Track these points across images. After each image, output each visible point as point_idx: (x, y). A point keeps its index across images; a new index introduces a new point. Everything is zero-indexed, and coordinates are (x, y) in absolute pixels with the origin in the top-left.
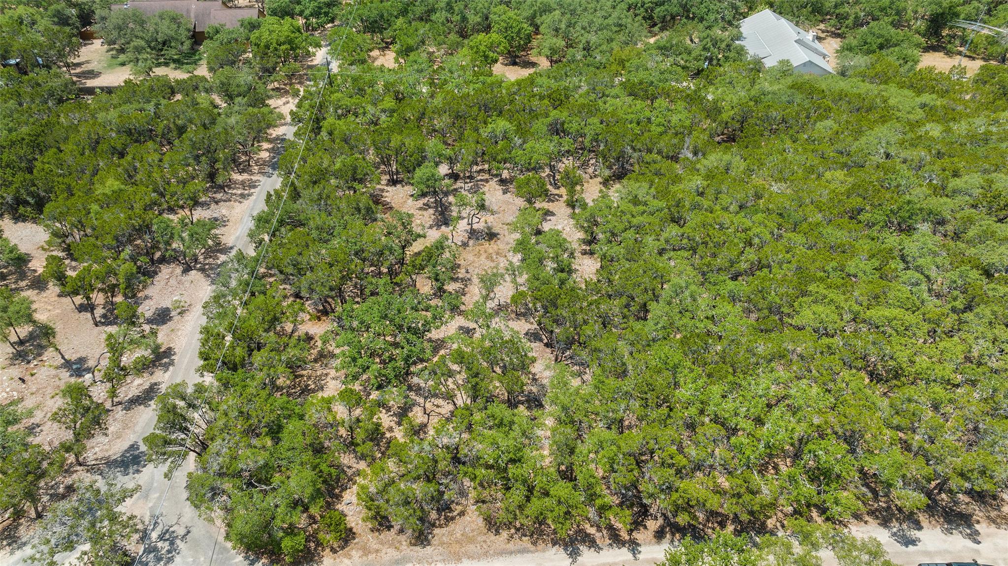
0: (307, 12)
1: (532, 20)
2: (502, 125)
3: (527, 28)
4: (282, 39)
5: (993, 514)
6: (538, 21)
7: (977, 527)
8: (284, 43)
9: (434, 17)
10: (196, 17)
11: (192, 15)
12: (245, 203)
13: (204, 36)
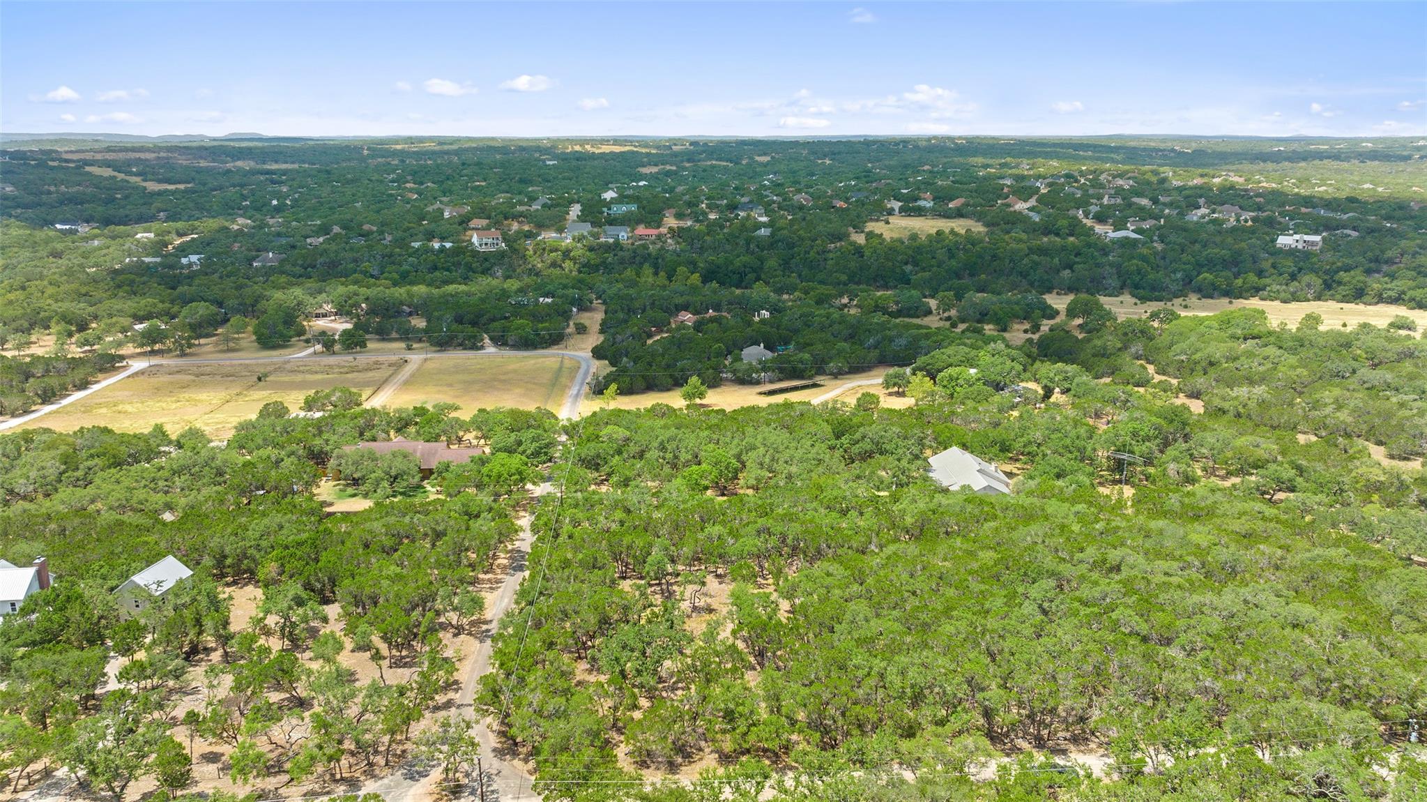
0: (529, 452)
1: (738, 457)
2: (716, 530)
3: (736, 463)
4: (513, 471)
6: (744, 458)
7: (1070, 755)
8: (514, 474)
9: (648, 455)
10: (423, 454)
11: (418, 455)
12: (496, 593)
13: (431, 472)
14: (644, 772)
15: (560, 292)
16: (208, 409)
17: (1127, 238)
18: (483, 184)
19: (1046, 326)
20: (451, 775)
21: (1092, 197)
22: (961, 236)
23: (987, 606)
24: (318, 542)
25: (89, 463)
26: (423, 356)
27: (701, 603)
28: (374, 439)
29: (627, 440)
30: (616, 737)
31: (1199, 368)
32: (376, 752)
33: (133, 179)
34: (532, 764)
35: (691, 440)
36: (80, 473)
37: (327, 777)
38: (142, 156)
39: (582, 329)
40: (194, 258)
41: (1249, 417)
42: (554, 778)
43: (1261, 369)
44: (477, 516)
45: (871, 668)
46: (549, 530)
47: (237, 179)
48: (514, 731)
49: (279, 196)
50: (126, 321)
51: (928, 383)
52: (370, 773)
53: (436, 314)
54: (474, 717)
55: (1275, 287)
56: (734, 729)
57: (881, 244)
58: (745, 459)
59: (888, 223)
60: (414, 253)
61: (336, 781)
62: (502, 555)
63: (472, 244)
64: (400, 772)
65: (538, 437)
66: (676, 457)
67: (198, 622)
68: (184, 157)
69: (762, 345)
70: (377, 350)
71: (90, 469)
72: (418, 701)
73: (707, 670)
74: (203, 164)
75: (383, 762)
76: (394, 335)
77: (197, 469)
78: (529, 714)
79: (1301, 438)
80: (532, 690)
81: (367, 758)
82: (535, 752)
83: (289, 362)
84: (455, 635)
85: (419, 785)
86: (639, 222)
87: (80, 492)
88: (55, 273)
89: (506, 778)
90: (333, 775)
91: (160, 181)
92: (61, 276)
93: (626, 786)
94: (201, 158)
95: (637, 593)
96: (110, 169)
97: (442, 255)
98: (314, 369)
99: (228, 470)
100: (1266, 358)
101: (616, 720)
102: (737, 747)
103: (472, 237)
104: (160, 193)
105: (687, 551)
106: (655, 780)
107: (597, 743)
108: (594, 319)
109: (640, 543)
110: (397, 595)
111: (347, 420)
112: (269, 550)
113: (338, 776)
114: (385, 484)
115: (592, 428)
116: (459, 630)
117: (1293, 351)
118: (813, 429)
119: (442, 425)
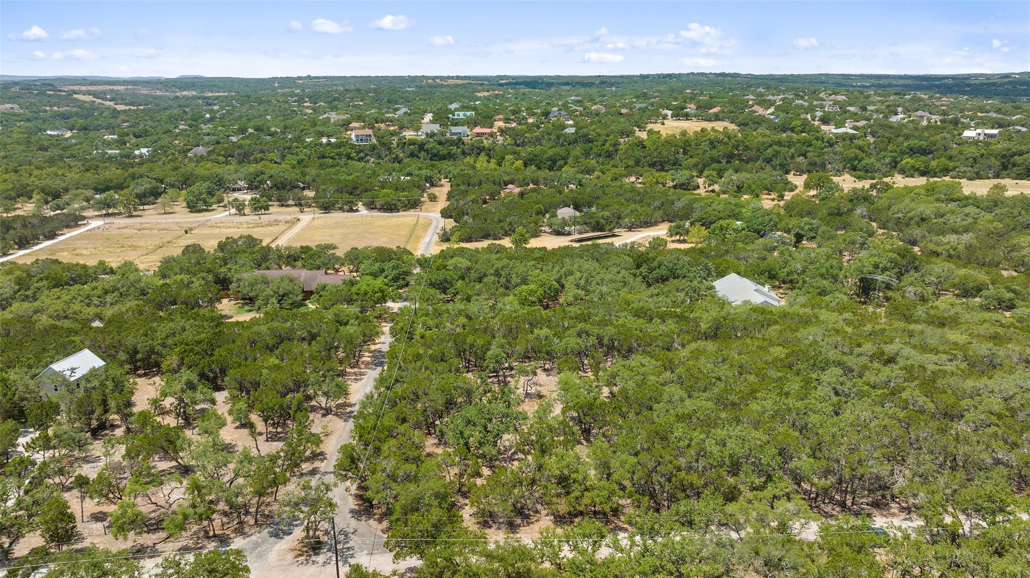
0: (390, 277)
1: (558, 281)
2: (544, 332)
3: (557, 285)
4: (377, 289)
5: (885, 513)
7: (874, 518)
8: (378, 292)
9: (485, 280)
10: (305, 280)
11: (302, 280)
12: (360, 383)
13: (312, 293)
14: (487, 531)
15: (417, 172)
16: (145, 252)
17: (847, 133)
18: (361, 103)
19: (788, 196)
20: (311, 533)
21: (816, 106)
22: (720, 132)
23: (786, 389)
24: (213, 341)
25: (40, 284)
26: (312, 216)
27: (533, 390)
28: (268, 268)
29: (469, 269)
30: (462, 501)
31: (913, 222)
32: (247, 513)
33: (108, 103)
34: (385, 524)
35: (521, 268)
36: (29, 293)
37: (202, 534)
38: (115, 88)
39: (433, 198)
40: (144, 151)
41: (959, 257)
42: (405, 536)
43: (964, 223)
44: (346, 324)
45: (691, 440)
46: (404, 333)
47: (182, 102)
48: (369, 494)
49: (211, 112)
50: (89, 193)
51: (704, 232)
52: (240, 531)
53: (323, 187)
54: (333, 481)
55: (962, 169)
56: (568, 493)
57: (659, 138)
58: (564, 282)
59: (663, 124)
60: (308, 145)
61: (208, 538)
62: (367, 354)
63: (351, 139)
64: (267, 530)
65: (397, 266)
66: (508, 281)
67: (104, 403)
68: (145, 89)
69: (572, 206)
70: (278, 213)
71: (39, 289)
72: (285, 467)
73: (541, 441)
74: (159, 93)
75: (252, 522)
76: (291, 202)
77: (125, 289)
78: (382, 478)
79: (1005, 273)
80: (386, 458)
81: (239, 516)
82: (389, 513)
83: (209, 220)
84: (324, 415)
85: (283, 541)
86: (476, 125)
87: (26, 305)
88: (40, 161)
89: (362, 535)
90: (206, 532)
91: (127, 104)
92: (45, 163)
93: (471, 543)
94: (158, 89)
95: (479, 381)
96: (91, 97)
97: (328, 148)
98: (229, 225)
99: (150, 291)
100: (967, 215)
101: (462, 485)
102: (572, 509)
103: (351, 135)
104: (125, 111)
105: (519, 349)
106: (498, 539)
107: (445, 505)
108: (443, 190)
109: (480, 342)
110: (274, 381)
111: (247, 255)
112: (173, 346)
113: (211, 533)
114: (274, 300)
115: (441, 260)
116: (327, 412)
117: (989, 210)
118: (618, 262)
119: (322, 259)
